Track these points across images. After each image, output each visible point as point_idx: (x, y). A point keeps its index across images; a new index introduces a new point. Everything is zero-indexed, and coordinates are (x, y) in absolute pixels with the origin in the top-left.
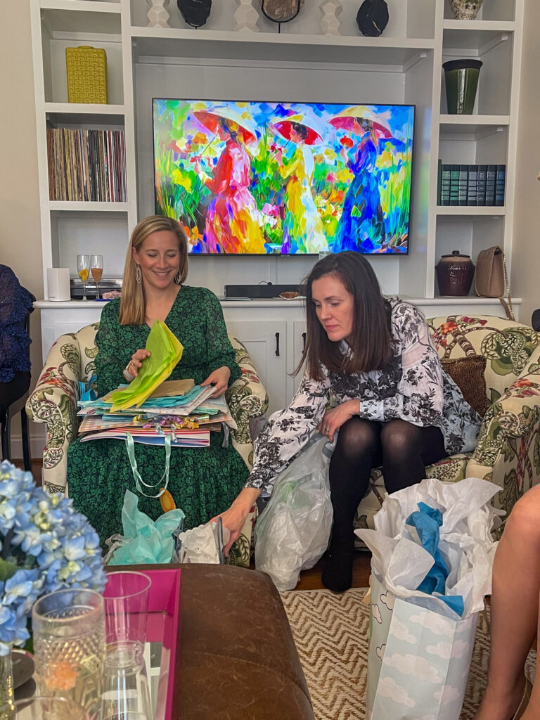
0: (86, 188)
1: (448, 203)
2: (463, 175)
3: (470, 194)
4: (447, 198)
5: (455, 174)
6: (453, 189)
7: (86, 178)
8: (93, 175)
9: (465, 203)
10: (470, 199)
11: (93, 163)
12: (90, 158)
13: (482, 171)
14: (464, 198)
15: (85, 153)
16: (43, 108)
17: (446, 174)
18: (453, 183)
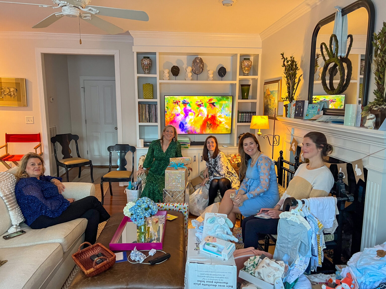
0: (147, 119)
1: (241, 122)
2: (245, 114)
3: (246, 119)
4: (240, 121)
5: (242, 114)
6: (242, 118)
7: (147, 116)
8: (149, 116)
9: (245, 122)
10: (246, 120)
11: (149, 113)
12: (149, 111)
13: (250, 113)
14: (245, 120)
15: (147, 110)
16: (138, 100)
17: (240, 114)
18: (242, 116)
